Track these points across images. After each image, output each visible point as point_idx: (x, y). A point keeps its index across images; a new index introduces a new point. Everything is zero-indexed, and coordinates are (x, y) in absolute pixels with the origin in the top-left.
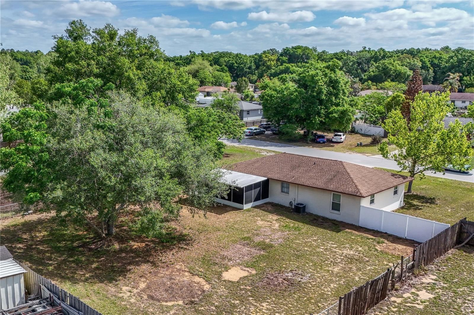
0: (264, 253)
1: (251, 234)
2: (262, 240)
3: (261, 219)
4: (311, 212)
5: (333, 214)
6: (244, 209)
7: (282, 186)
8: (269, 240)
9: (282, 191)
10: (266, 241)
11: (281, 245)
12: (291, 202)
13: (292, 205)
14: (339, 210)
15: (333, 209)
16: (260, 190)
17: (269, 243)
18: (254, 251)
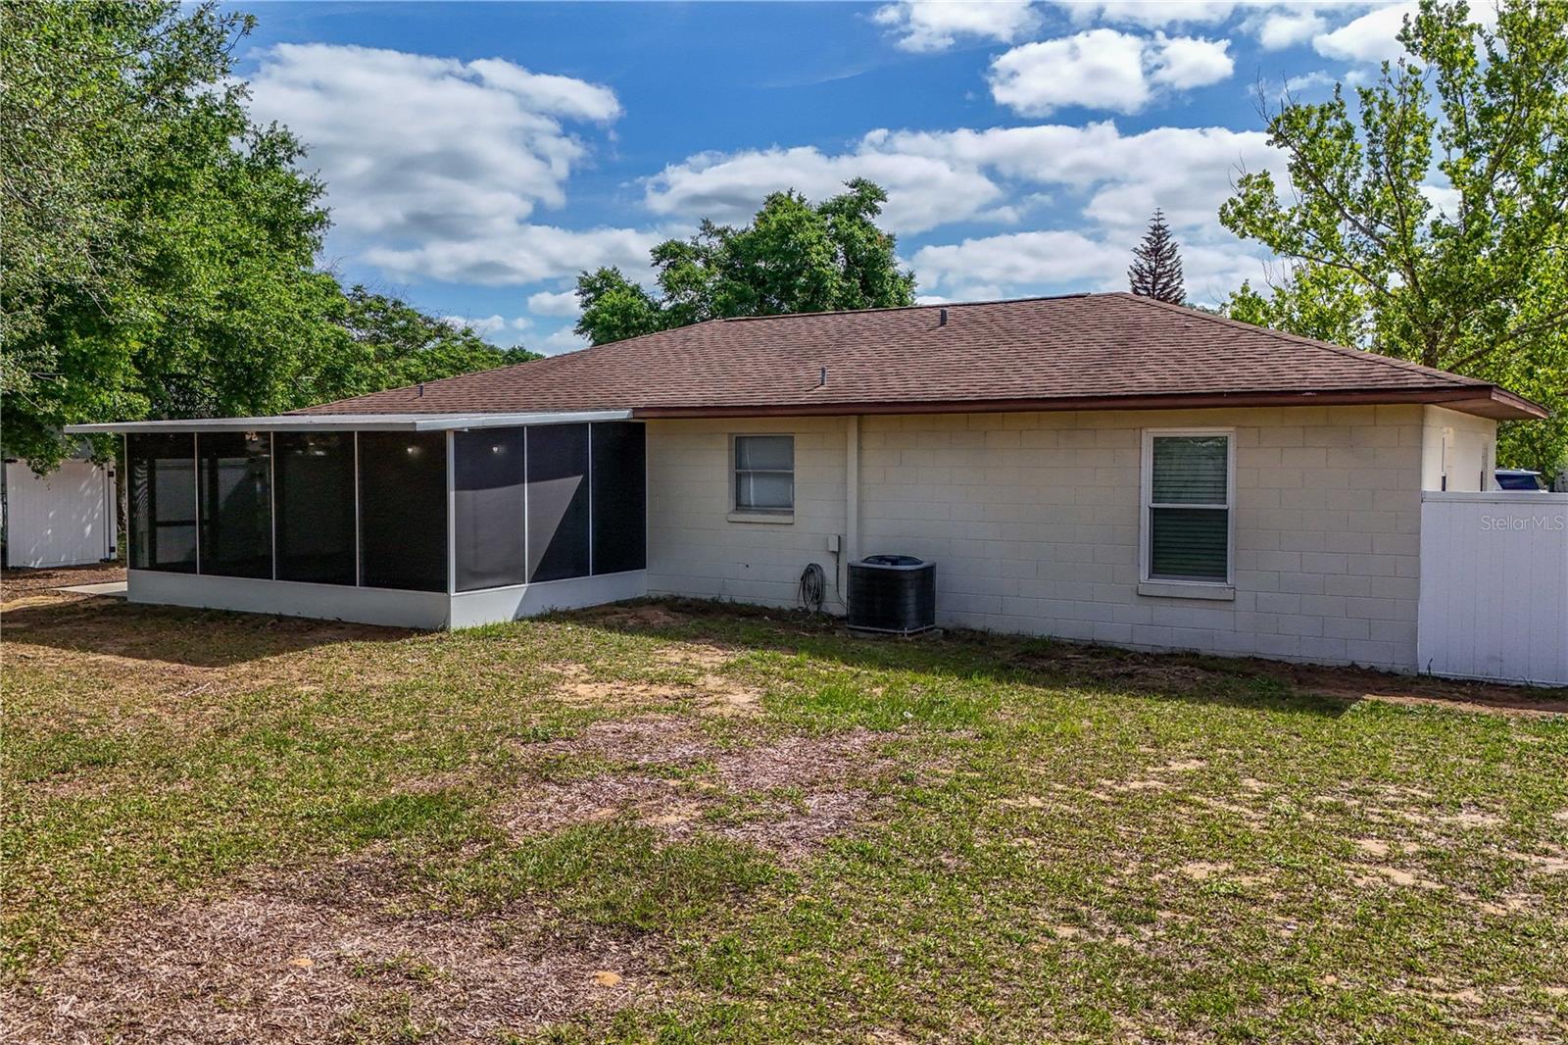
0: (646, 994)
1: (471, 774)
2: (607, 812)
3: (591, 669)
4: (977, 626)
5: (1164, 612)
6: (455, 624)
7: (739, 465)
8: (690, 809)
9: (740, 506)
10: (651, 822)
11: (866, 856)
12: (811, 570)
13: (818, 595)
14: (1221, 573)
15: (1156, 570)
16: (584, 484)
17: (687, 847)
18: (481, 968)
